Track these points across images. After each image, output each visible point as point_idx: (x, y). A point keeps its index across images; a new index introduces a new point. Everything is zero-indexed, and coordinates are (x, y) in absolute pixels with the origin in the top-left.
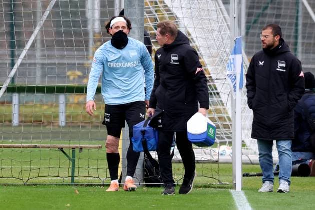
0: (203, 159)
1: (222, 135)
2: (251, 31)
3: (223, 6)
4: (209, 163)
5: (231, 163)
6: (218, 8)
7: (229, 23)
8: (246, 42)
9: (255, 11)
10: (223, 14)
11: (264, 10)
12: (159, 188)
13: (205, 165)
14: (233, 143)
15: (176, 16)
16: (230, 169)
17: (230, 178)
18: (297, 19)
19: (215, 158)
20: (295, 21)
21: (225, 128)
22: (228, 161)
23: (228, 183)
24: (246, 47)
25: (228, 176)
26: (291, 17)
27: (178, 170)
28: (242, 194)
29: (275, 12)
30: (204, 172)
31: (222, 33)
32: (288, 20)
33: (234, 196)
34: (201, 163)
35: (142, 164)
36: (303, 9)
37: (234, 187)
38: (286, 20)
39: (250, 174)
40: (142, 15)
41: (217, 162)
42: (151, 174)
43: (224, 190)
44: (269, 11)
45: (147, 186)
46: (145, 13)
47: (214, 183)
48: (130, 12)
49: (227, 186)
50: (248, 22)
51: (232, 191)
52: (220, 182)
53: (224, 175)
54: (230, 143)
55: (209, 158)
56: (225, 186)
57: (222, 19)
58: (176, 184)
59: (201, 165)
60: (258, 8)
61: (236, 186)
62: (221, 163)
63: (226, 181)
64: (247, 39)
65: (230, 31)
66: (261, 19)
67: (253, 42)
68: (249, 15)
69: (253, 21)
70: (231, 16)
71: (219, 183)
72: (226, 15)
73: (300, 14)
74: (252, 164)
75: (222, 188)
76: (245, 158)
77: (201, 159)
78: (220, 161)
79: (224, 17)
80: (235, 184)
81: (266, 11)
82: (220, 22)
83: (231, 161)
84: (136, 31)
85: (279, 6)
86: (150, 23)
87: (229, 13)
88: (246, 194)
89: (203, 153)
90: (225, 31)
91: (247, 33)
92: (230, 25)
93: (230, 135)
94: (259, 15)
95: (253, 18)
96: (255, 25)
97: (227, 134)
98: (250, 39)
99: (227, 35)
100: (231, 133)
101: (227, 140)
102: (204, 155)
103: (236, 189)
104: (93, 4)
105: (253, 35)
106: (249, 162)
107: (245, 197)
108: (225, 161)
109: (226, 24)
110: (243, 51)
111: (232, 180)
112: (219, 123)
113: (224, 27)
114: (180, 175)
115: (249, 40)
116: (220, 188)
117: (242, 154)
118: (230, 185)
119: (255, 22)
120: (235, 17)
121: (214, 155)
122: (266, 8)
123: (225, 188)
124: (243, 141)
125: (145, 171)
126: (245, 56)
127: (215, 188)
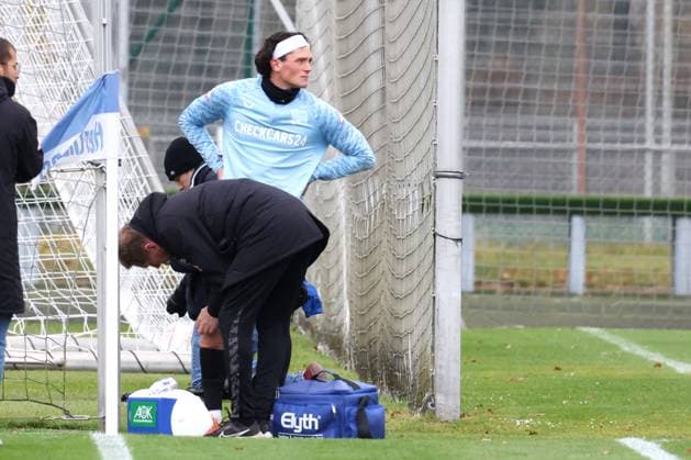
0: (28, 360)
1: (73, 303)
2: (141, 58)
4: (44, 369)
5: (95, 370)
7: (91, 39)
8: (130, 84)
9: (152, 11)
10: (76, 17)
11: (171, 10)
13: (31, 374)
14: (99, 321)
16: (92, 383)
17: (91, 403)
18: (250, 31)
19: (57, 358)
20: (244, 34)
21: (80, 286)
22: (86, 365)
23: (87, 417)
24: (130, 98)
25: (85, 399)
26: (236, 25)
28: (120, 440)
29: (198, 13)
30: (29, 390)
31: (74, 61)
32: (229, 33)
33: (100, 448)
34: (23, 369)
36: (263, 8)
37: (100, 425)
38: (222, 33)
41: (60, 366)
43: (77, 431)
44: (183, 11)
47: (54, 415)
49: (86, 423)
50: (133, 37)
51: (96, 436)
52: (67, 413)
53: (77, 399)
54: (92, 322)
55: (41, 357)
56: (80, 423)
57: (74, 29)
59: (23, 372)
60: (159, 3)
61: (104, 423)
62: (70, 369)
63: (81, 412)
64: (131, 76)
65: (91, 53)
66: (164, 30)
67: (146, 85)
68: (137, 20)
69: (146, 34)
70: (95, 20)
71: (64, 417)
72: (83, 19)
73: (257, 19)
74: (144, 370)
75: (73, 428)
76: (127, 357)
77: (22, 360)
78: (68, 364)
79: (79, 24)
80: (104, 418)
81: (176, 13)
82: (68, 37)
83: (94, 365)
87: (89, 16)
88: (129, 443)
89: (28, 343)
90: (79, 57)
91: (132, 64)
92: (92, 43)
93: (93, 302)
94: (160, 21)
95: (147, 28)
96: (151, 44)
97: (86, 300)
98: (139, 76)
99: (85, 68)
100: (95, 299)
101: (85, 315)
102: (31, 349)
103: (104, 430)
105: (148, 66)
106: (137, 366)
107: (126, 449)
108: (81, 365)
109: (82, 40)
110: (123, 105)
111: (95, 408)
112: (67, 275)
113: (79, 49)
115: (137, 79)
116: (67, 427)
117: (120, 348)
118: (91, 422)
119: (151, 36)
120: (104, 25)
121: (54, 350)
122: (177, 3)
123: (79, 428)
124: (122, 318)
126: (128, 116)
127: (56, 428)
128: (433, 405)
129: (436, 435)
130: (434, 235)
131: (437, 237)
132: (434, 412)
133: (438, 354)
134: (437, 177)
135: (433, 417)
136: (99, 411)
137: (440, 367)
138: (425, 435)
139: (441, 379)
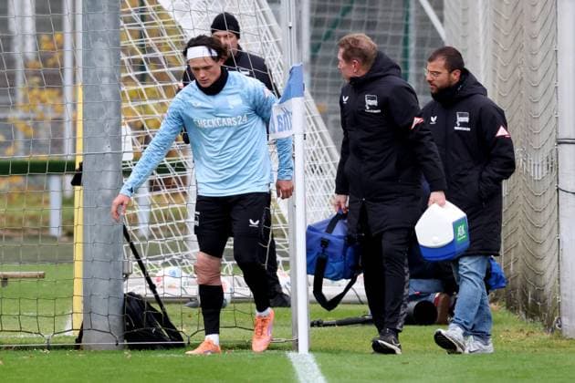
2: (320, 53)
3: (267, 8)
6: (259, 10)
7: (280, 39)
8: (312, 75)
9: (328, 16)
10: (268, 22)
11: (343, 15)
12: (153, 352)
13: (239, 307)
14: (291, 263)
15: (180, 27)
17: (287, 329)
18: (407, 30)
20: (402, 34)
23: (283, 340)
24: (312, 84)
25: (282, 326)
26: (395, 26)
27: (190, 316)
28: (310, 358)
29: (365, 17)
30: (237, 319)
32: (390, 33)
33: (294, 365)
35: (121, 305)
36: (417, 12)
37: (295, 346)
38: (385, 32)
39: (325, 322)
40: (117, 26)
42: (139, 324)
43: (276, 351)
44: (353, 16)
45: (132, 348)
46: (122, 23)
48: (93, 20)
49: (281, 344)
50: (314, 37)
51: (291, 355)
55: (246, 292)
56: (277, 345)
57: (267, 32)
58: (185, 342)
60: (334, 9)
61: (297, 345)
63: (279, 336)
64: (313, 68)
65: (282, 53)
66: (338, 31)
67: (324, 75)
68: (316, 23)
69: (324, 34)
70: (283, 24)
72: (274, 23)
73: (412, 21)
75: (273, 349)
79: (270, 28)
80: (297, 340)
81: (347, 17)
82: (262, 38)
84: (106, 56)
85: (372, 7)
86: (131, 40)
87: (278, 21)
88: (317, 360)
89: (236, 283)
91: (313, 59)
92: (281, 43)
93: (286, 249)
94: (335, 24)
95: (324, 30)
96: (328, 42)
98: (318, 68)
99: (277, 61)
100: (287, 246)
103: (297, 350)
104: (22, 6)
105: (326, 61)
107: (315, 365)
109: (273, 40)
111: (290, 333)
114: (192, 325)
115: (317, 71)
118: (285, 344)
119: (328, 36)
120: (290, 28)
122: (348, 10)
123: (277, 348)
125: (128, 320)
126: (310, 100)
128: (560, 326)
129: (562, 350)
130: (558, 190)
131: (560, 192)
132: (561, 331)
133: (563, 285)
134: (559, 143)
135: (560, 336)
136: (293, 335)
137: (565, 295)
138: (554, 350)
139: (566, 305)
